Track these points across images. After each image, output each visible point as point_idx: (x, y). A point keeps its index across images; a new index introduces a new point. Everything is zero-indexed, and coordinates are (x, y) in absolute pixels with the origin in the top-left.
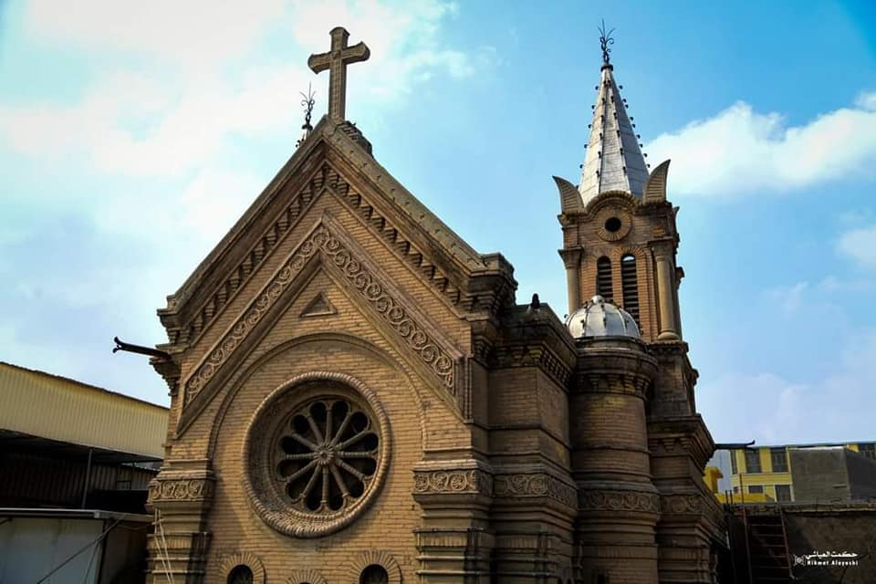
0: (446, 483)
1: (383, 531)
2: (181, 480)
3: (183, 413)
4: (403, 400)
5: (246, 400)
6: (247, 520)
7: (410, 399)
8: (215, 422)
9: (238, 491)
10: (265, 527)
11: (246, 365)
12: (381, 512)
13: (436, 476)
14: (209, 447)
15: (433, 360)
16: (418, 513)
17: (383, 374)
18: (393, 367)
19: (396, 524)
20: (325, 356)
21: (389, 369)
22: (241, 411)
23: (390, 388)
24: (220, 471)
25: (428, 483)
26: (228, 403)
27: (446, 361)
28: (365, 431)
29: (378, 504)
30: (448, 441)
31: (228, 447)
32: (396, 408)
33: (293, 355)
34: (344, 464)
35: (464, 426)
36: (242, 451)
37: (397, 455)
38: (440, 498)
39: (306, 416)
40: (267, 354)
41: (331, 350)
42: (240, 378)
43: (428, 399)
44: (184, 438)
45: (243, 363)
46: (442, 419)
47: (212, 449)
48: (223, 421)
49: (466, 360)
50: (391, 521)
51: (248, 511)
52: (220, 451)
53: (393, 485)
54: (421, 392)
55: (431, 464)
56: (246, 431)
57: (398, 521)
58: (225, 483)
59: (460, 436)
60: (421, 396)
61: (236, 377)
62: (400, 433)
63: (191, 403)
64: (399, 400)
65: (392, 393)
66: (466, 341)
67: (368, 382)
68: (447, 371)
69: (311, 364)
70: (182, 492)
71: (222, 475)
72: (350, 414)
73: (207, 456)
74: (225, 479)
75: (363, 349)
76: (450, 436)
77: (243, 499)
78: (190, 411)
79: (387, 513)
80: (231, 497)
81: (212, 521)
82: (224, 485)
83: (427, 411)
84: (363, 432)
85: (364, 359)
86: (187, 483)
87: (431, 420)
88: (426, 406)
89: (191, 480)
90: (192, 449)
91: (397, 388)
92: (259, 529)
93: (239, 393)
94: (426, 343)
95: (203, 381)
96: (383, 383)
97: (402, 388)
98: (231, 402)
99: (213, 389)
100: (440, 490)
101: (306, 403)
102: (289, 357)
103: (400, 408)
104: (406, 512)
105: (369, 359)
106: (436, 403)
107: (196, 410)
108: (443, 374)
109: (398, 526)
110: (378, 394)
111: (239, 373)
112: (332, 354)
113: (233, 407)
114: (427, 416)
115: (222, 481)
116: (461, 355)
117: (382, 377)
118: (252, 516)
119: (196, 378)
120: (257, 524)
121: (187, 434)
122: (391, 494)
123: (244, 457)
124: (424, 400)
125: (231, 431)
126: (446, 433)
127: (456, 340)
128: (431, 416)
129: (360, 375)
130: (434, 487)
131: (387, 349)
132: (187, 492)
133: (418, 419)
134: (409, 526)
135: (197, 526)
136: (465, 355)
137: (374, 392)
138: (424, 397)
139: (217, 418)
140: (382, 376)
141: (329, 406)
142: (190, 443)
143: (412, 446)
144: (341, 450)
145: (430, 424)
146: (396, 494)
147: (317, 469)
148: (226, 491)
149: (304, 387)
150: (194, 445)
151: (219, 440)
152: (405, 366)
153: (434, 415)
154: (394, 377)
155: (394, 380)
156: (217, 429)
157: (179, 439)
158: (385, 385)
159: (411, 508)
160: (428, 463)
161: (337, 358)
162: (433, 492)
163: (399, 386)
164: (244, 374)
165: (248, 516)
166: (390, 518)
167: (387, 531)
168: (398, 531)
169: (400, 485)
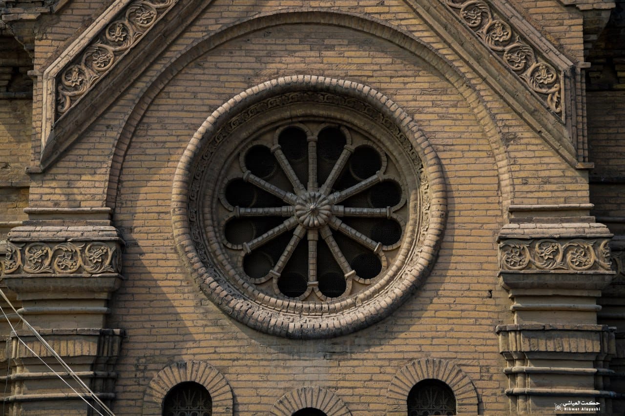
0: (559, 258)
1: (439, 328)
2: (66, 241)
3: (55, 128)
4: (462, 129)
5: (172, 114)
6: (192, 310)
7: (477, 128)
8: (117, 147)
9: (170, 263)
10: (226, 322)
11: (173, 55)
12: (435, 300)
13: (540, 246)
14: (109, 188)
15: (525, 68)
16: (498, 302)
17: (426, 85)
18: (442, 76)
19: (461, 318)
20: (320, 51)
21: (436, 79)
22: (164, 132)
23: (437, 109)
24: (131, 230)
25: (528, 257)
26: (138, 118)
27: (548, 72)
28: (379, 176)
29: (428, 287)
30: (550, 194)
31: (144, 190)
32: (450, 142)
33: (257, 44)
34: (344, 226)
35: (577, 174)
36: (174, 197)
37: (457, 213)
38: (549, 280)
39: (273, 149)
40: (212, 39)
41: (327, 42)
42: (161, 77)
43: (511, 130)
44: (54, 170)
45: (167, 50)
46: (538, 161)
47: (114, 193)
48: (129, 147)
49: (579, 70)
50: (451, 314)
51: (191, 296)
52: (130, 197)
53: (454, 259)
54: (498, 117)
55: (529, 229)
56: (180, 165)
57: (464, 314)
58: (144, 250)
59: (568, 187)
60: (500, 124)
61: (153, 74)
62: (461, 180)
63: (71, 111)
64: (455, 129)
65: (442, 117)
66: (575, 41)
67: (398, 98)
68: (550, 85)
69: (292, 62)
70: (69, 262)
71: (135, 236)
72: (350, 147)
73: (107, 203)
74: (140, 243)
75: (387, 44)
76: (554, 187)
77: (181, 276)
78: (69, 126)
79: (445, 300)
80: (157, 273)
81: (123, 311)
82: (142, 254)
83: (511, 148)
84: (374, 177)
85: (390, 60)
86: (78, 248)
87: (520, 161)
88: (508, 139)
89: (86, 242)
90: (76, 191)
91: (452, 110)
92: (215, 324)
93: (157, 101)
94: (511, 40)
95: (90, 76)
96: (425, 101)
97: (459, 110)
98: (144, 116)
99: (112, 91)
100: (550, 268)
101: (272, 127)
102: (251, 47)
103: (459, 141)
104: (478, 301)
105: (399, 61)
106: (527, 135)
107: (79, 125)
108: (544, 90)
109: (465, 321)
110: (417, 117)
111: (159, 67)
112: (331, 48)
113: (148, 124)
114: (512, 154)
115: (136, 245)
116: (571, 64)
117: (423, 92)
118: (200, 304)
119: (76, 69)
120: (210, 317)
121: (61, 164)
122: (450, 273)
123: (180, 208)
124: (506, 130)
125: (147, 164)
126: (545, 183)
127: (558, 39)
128: (519, 155)
129: (383, 86)
130: (539, 264)
131: (436, 46)
132: (80, 262)
133: (491, 160)
134: (484, 322)
135: (100, 319)
136: (576, 63)
137: (411, 114)
138: (505, 126)
139: (120, 141)
140: (423, 90)
141: (313, 133)
142: (69, 182)
143: (484, 200)
144: (338, 204)
145: (516, 168)
146: (459, 273)
147: (298, 231)
148: (145, 263)
149: (278, 99)
150: (79, 184)
151: (124, 178)
152: (469, 76)
153: (524, 154)
154: (444, 92)
155: (444, 98)
156: (121, 159)
157: (44, 172)
158: (430, 104)
159: (486, 294)
160: (522, 225)
161: (341, 55)
162: (537, 271)
163: (455, 106)
164: (169, 70)
165: (193, 303)
166: (450, 309)
167: (447, 328)
168: (465, 328)
169: (464, 259)
